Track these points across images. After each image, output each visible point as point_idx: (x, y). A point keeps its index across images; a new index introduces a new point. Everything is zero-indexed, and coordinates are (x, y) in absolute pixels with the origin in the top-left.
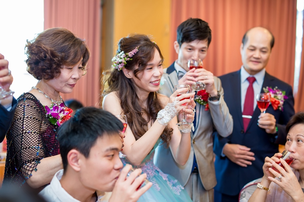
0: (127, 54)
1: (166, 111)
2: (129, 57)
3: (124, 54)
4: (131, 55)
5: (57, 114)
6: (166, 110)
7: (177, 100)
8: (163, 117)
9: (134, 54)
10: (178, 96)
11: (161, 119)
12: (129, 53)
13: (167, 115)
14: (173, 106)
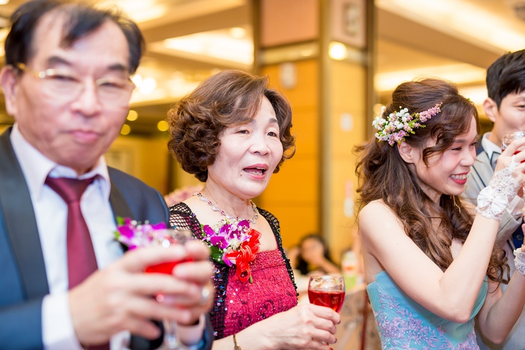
0: (417, 115)
2: (419, 122)
3: (408, 114)
4: (424, 117)
9: (431, 117)
10: (516, 153)
12: (421, 113)
13: (498, 197)
14: (509, 173)
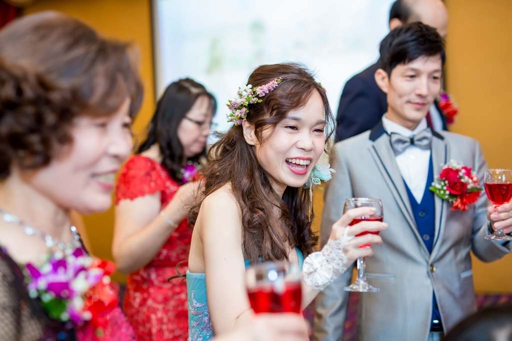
0: (255, 89)
1: (324, 258)
2: (257, 96)
5: (66, 285)
6: (324, 255)
7: (349, 235)
8: (315, 271)
9: (268, 92)
11: (311, 273)
13: (324, 268)
14: (340, 247)
